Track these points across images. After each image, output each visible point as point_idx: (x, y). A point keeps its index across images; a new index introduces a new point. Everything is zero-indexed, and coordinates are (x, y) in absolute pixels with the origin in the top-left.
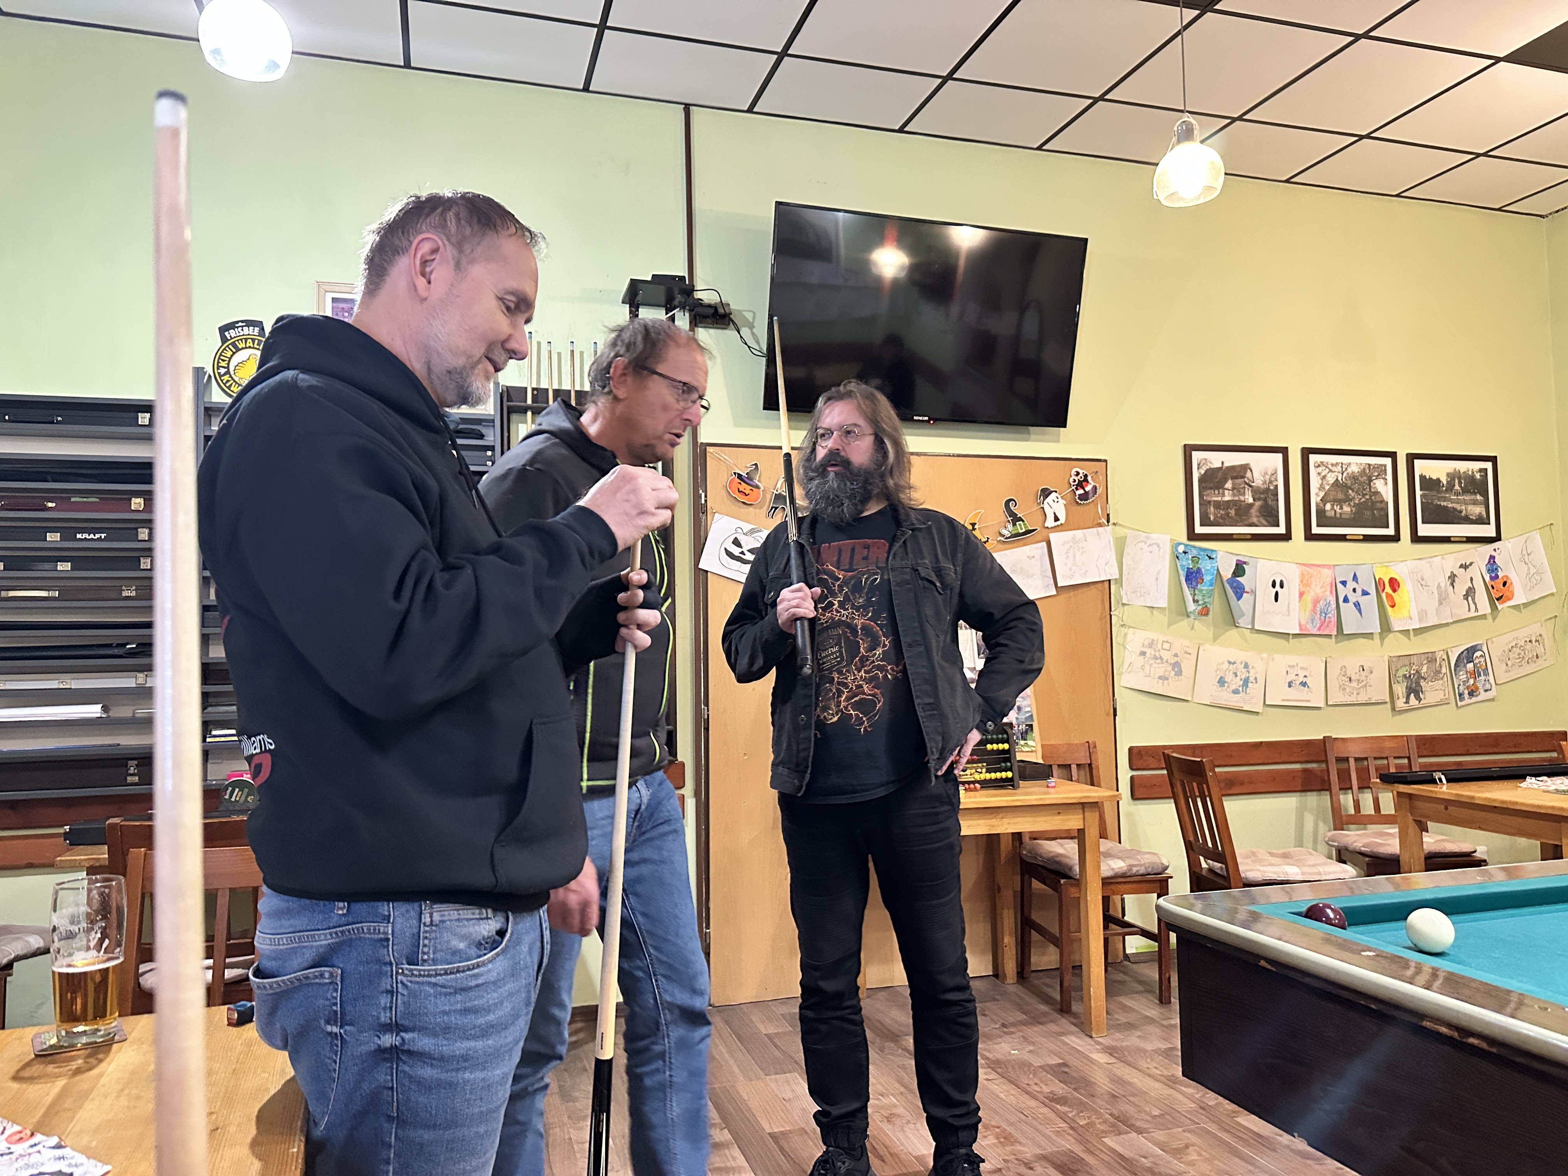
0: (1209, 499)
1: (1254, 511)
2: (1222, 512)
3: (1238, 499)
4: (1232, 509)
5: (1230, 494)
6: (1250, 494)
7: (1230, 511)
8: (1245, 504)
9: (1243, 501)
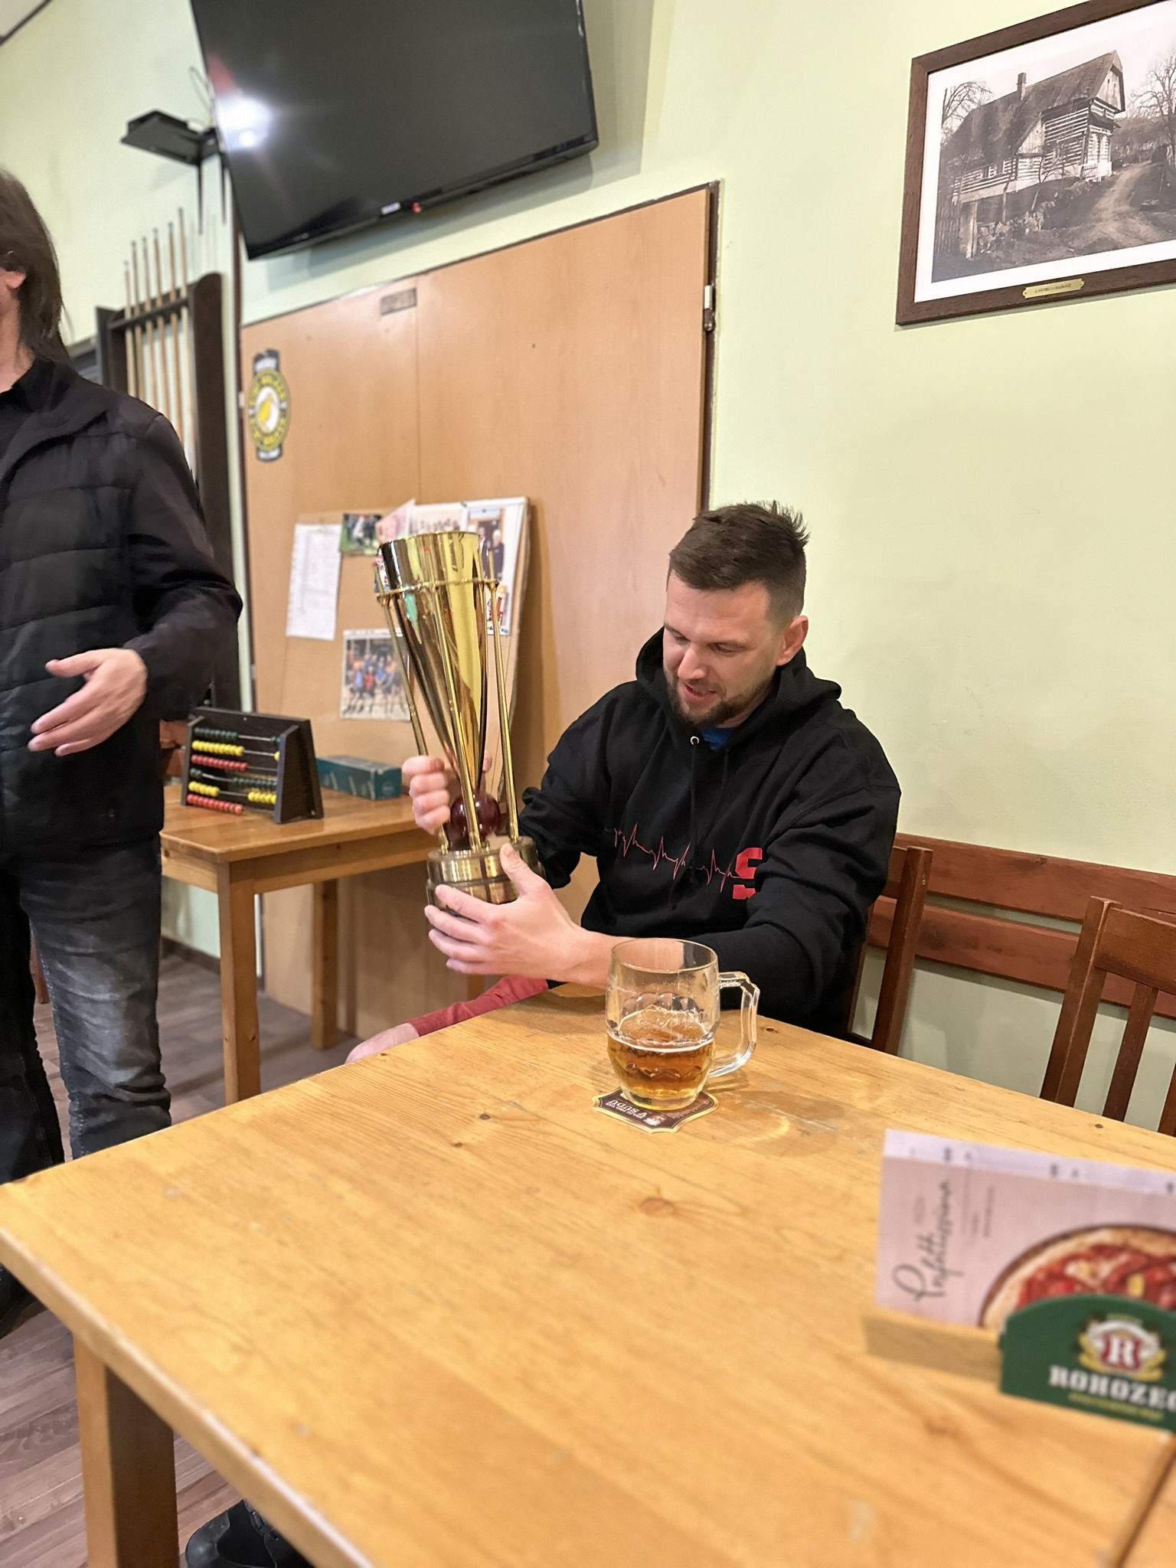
0: (964, 198)
1: (1108, 203)
2: (1003, 228)
3: (1060, 177)
4: (1034, 211)
5: (1035, 168)
6: (1104, 151)
7: (1028, 218)
8: (1082, 189)
9: (1077, 179)
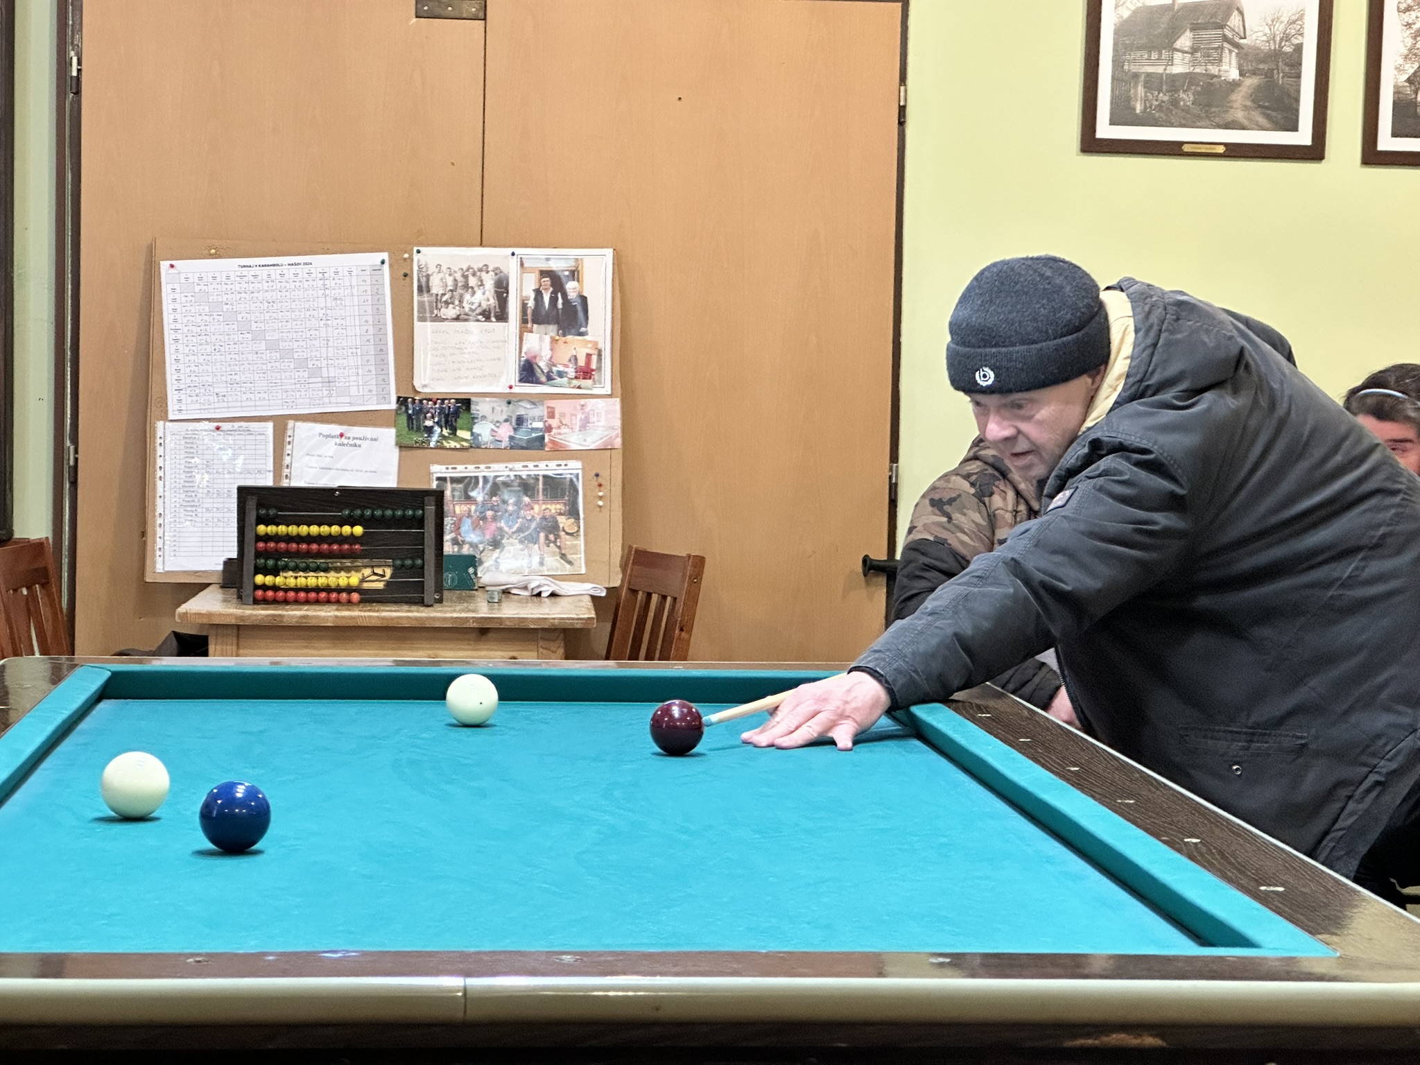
0: (1134, 69)
1: (1238, 98)
2: (1163, 97)
3: (1204, 72)
4: (1186, 91)
5: (1187, 60)
6: (1234, 62)
7: (1182, 95)
8: (1219, 83)
9: (1215, 76)
